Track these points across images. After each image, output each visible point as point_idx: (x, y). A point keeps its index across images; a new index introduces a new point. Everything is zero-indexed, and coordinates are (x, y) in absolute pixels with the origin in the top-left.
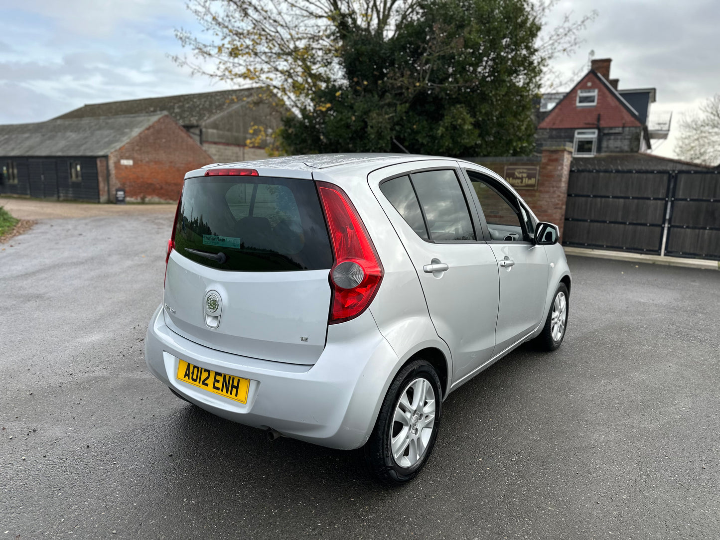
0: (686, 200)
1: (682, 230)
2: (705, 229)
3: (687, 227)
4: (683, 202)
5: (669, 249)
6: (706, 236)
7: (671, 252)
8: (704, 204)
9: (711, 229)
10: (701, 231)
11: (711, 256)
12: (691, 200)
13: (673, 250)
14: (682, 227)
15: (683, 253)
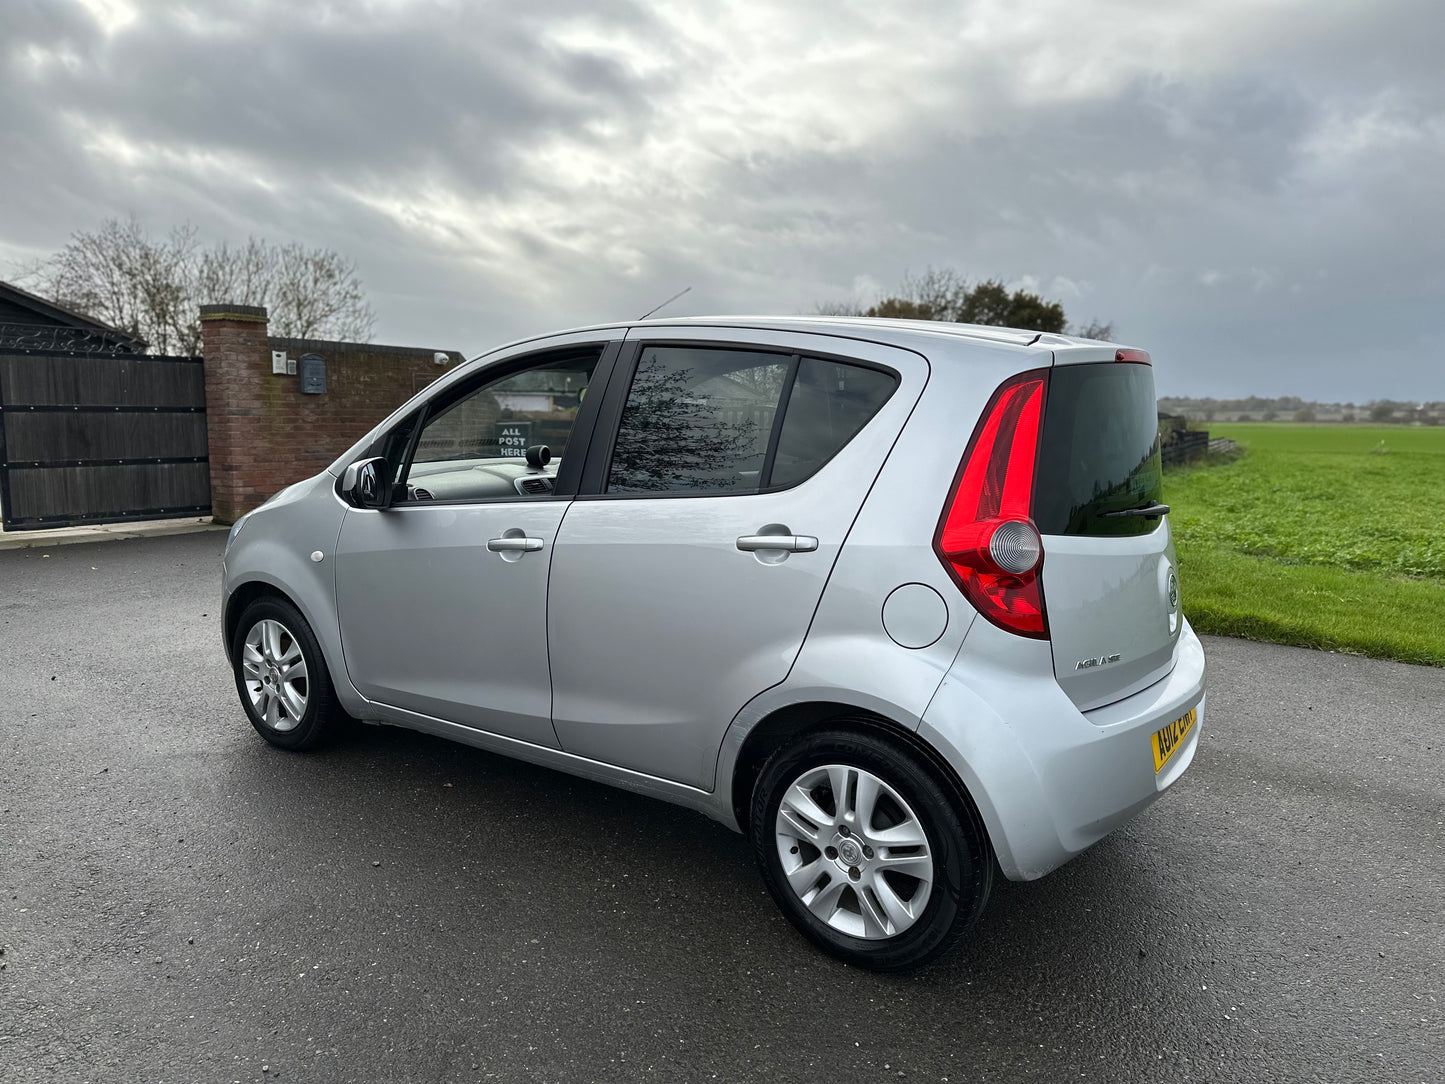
0: (26, 409)
1: (33, 471)
2: (75, 464)
3: (42, 465)
4: (22, 414)
5: (14, 516)
6: (79, 479)
7: (20, 521)
8: (64, 415)
9: (85, 464)
10: (68, 469)
11: (96, 516)
12: (37, 409)
13: (23, 516)
14: (31, 466)
15: (45, 519)
